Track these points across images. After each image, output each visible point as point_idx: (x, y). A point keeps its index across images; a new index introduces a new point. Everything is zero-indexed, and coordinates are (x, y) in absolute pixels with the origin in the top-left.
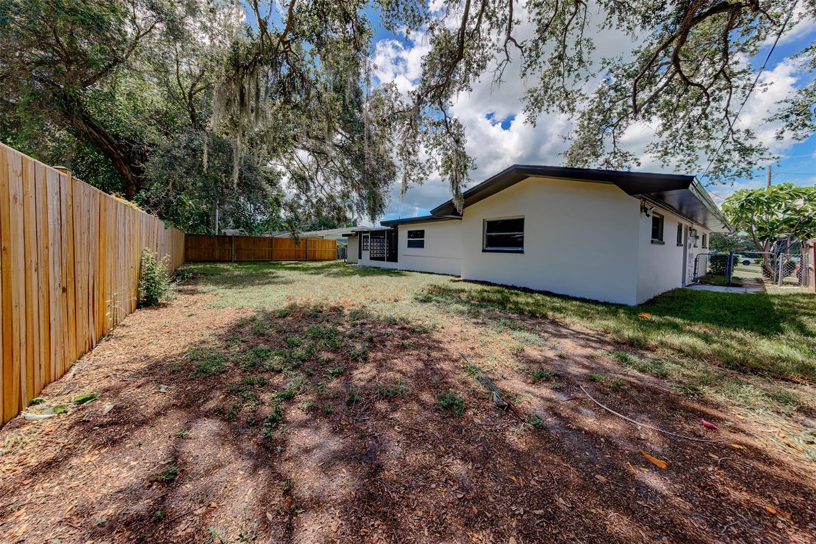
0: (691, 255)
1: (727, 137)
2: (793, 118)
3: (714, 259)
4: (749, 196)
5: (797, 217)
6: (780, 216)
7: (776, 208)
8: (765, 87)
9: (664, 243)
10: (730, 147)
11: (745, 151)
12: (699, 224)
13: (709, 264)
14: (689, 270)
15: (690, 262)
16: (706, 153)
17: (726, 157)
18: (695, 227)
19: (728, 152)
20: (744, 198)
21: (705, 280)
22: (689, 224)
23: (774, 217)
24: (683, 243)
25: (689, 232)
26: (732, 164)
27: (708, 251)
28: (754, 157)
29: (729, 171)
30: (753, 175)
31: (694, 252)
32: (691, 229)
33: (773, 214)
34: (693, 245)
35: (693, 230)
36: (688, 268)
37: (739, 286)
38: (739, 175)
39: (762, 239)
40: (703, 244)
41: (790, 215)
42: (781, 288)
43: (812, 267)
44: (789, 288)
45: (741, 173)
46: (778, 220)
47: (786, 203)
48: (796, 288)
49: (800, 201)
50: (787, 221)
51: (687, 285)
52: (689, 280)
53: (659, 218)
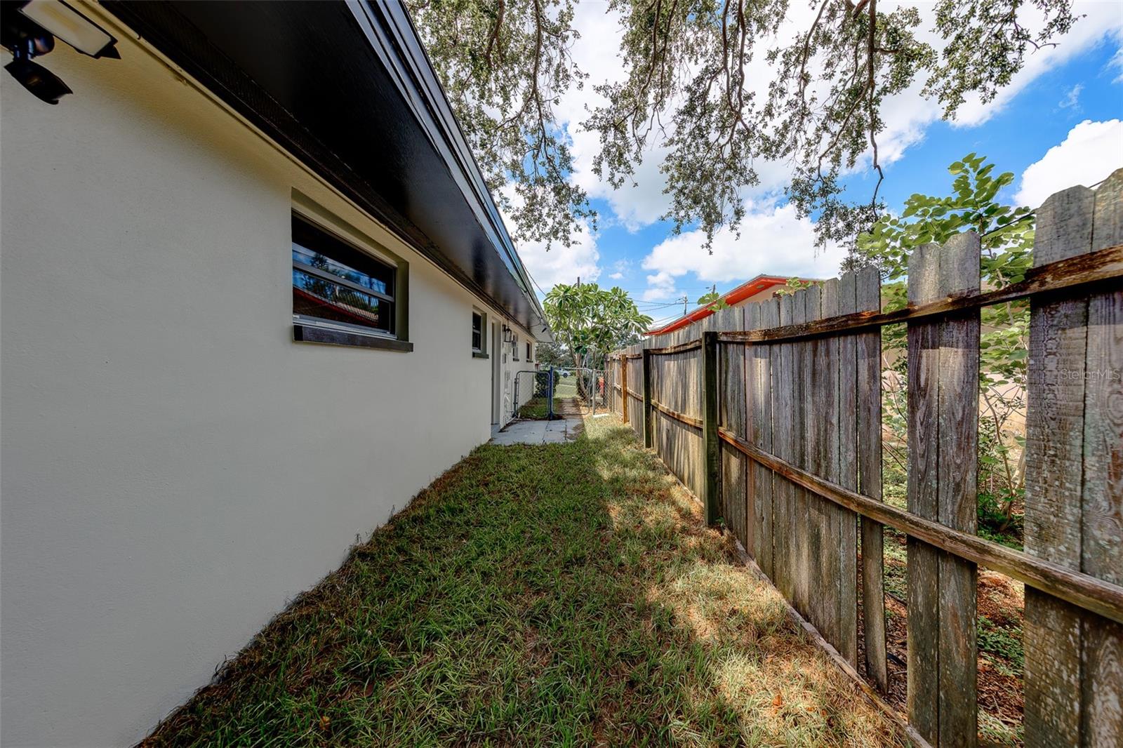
0: (507, 375)
2: (611, 137)
4: (566, 292)
5: (600, 326)
6: (589, 324)
7: (586, 314)
9: (410, 348)
12: (521, 326)
13: (535, 384)
14: (506, 400)
15: (506, 386)
17: (540, 191)
19: (540, 182)
20: (561, 293)
21: (524, 414)
22: (502, 319)
23: (585, 325)
24: (489, 352)
25: (502, 334)
26: (545, 211)
27: (534, 366)
28: (571, 207)
29: (546, 224)
30: (571, 238)
31: (512, 367)
32: (506, 330)
34: (510, 356)
35: (509, 330)
36: (503, 396)
37: (559, 418)
38: (555, 233)
39: (577, 349)
40: (528, 357)
41: (596, 323)
42: (596, 416)
43: (619, 387)
44: (601, 415)
45: (557, 232)
46: (587, 329)
47: (593, 309)
48: (607, 415)
49: (601, 308)
50: (594, 330)
51: (502, 427)
52: (505, 417)
53: (395, 269)
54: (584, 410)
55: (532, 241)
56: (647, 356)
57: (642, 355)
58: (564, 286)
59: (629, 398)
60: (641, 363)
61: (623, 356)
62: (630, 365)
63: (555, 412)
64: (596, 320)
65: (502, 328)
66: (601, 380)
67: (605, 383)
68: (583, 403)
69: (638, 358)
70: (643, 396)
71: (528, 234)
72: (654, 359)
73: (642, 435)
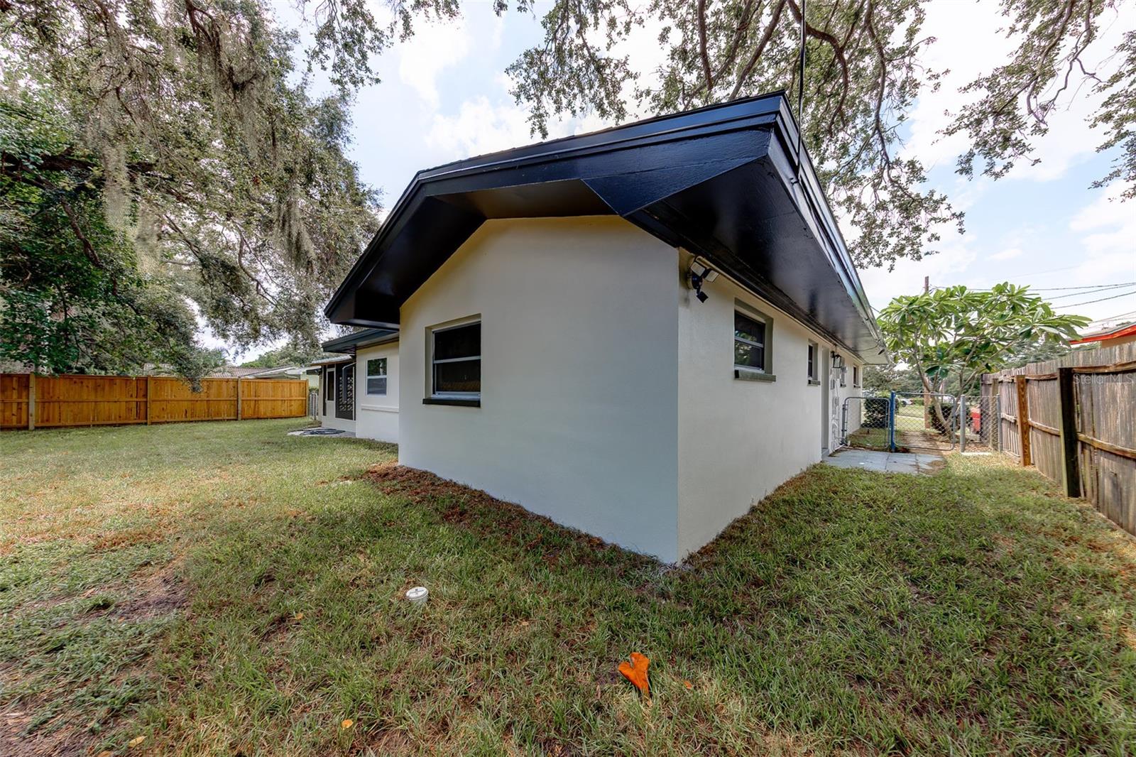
0: (836, 401)
1: (880, 176)
2: (988, 126)
3: (870, 403)
4: (911, 304)
5: (972, 338)
6: (950, 337)
7: (944, 325)
8: (937, 81)
9: (773, 379)
10: (884, 196)
11: (909, 206)
12: (848, 349)
13: (864, 411)
14: (834, 426)
15: (834, 412)
16: (849, 211)
17: (881, 215)
18: (840, 350)
19: (881, 206)
20: (904, 307)
21: (853, 443)
22: (830, 346)
23: (943, 340)
24: (820, 378)
25: (831, 361)
26: (887, 231)
27: (861, 392)
28: (923, 218)
29: (887, 244)
30: (923, 250)
31: (840, 394)
32: (835, 356)
33: (940, 335)
34: (838, 383)
35: (838, 356)
36: (831, 422)
37: (906, 451)
38: (900, 251)
39: (930, 371)
40: (855, 382)
41: (962, 335)
42: (965, 454)
43: (1011, 418)
44: (976, 454)
45: (903, 248)
46: (947, 344)
47: (957, 318)
48: (990, 454)
49: (974, 315)
50: (959, 344)
51: (831, 452)
52: (833, 444)
53: (764, 325)
54: (943, 446)
55: (871, 267)
56: (1067, 376)
57: (1058, 375)
58: (906, 298)
59: (1033, 435)
60: (1056, 386)
61: (1018, 377)
62: (1034, 390)
63: (898, 443)
64: (962, 331)
65: (830, 355)
66: (975, 410)
67: (983, 414)
68: (942, 438)
69: (1051, 378)
70: (1059, 429)
71: (865, 261)
72: (1080, 382)
73: (1060, 482)
